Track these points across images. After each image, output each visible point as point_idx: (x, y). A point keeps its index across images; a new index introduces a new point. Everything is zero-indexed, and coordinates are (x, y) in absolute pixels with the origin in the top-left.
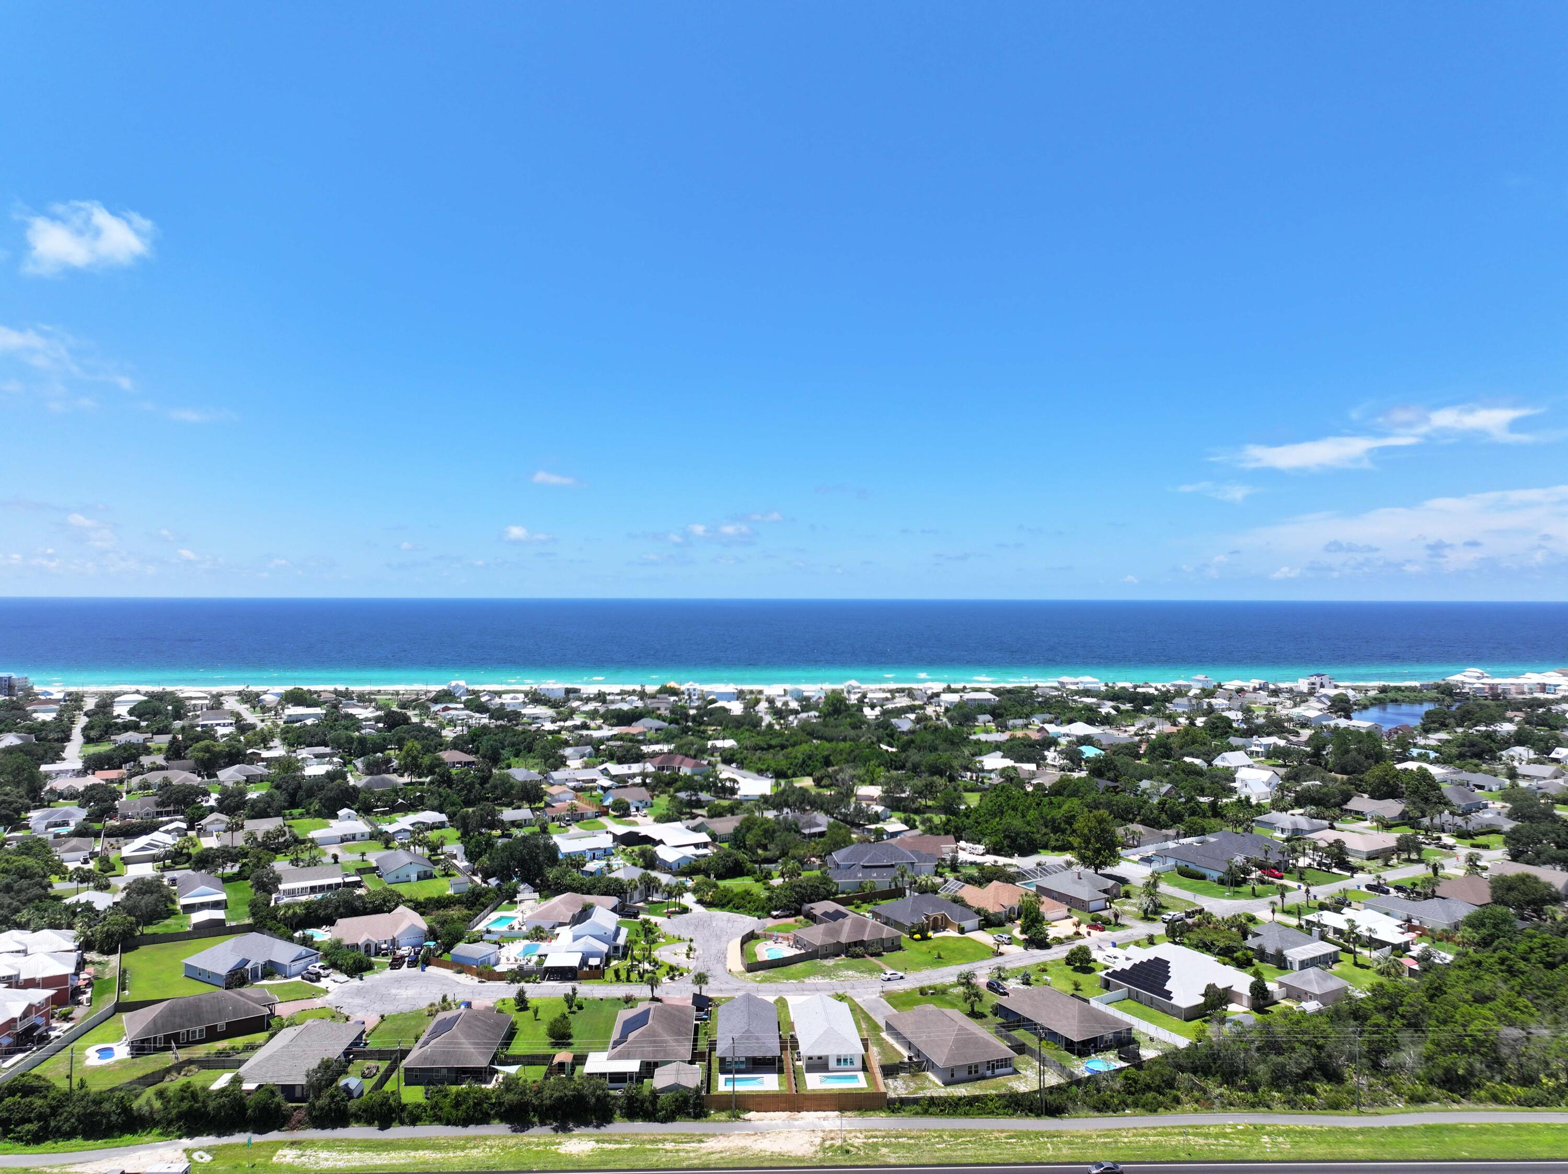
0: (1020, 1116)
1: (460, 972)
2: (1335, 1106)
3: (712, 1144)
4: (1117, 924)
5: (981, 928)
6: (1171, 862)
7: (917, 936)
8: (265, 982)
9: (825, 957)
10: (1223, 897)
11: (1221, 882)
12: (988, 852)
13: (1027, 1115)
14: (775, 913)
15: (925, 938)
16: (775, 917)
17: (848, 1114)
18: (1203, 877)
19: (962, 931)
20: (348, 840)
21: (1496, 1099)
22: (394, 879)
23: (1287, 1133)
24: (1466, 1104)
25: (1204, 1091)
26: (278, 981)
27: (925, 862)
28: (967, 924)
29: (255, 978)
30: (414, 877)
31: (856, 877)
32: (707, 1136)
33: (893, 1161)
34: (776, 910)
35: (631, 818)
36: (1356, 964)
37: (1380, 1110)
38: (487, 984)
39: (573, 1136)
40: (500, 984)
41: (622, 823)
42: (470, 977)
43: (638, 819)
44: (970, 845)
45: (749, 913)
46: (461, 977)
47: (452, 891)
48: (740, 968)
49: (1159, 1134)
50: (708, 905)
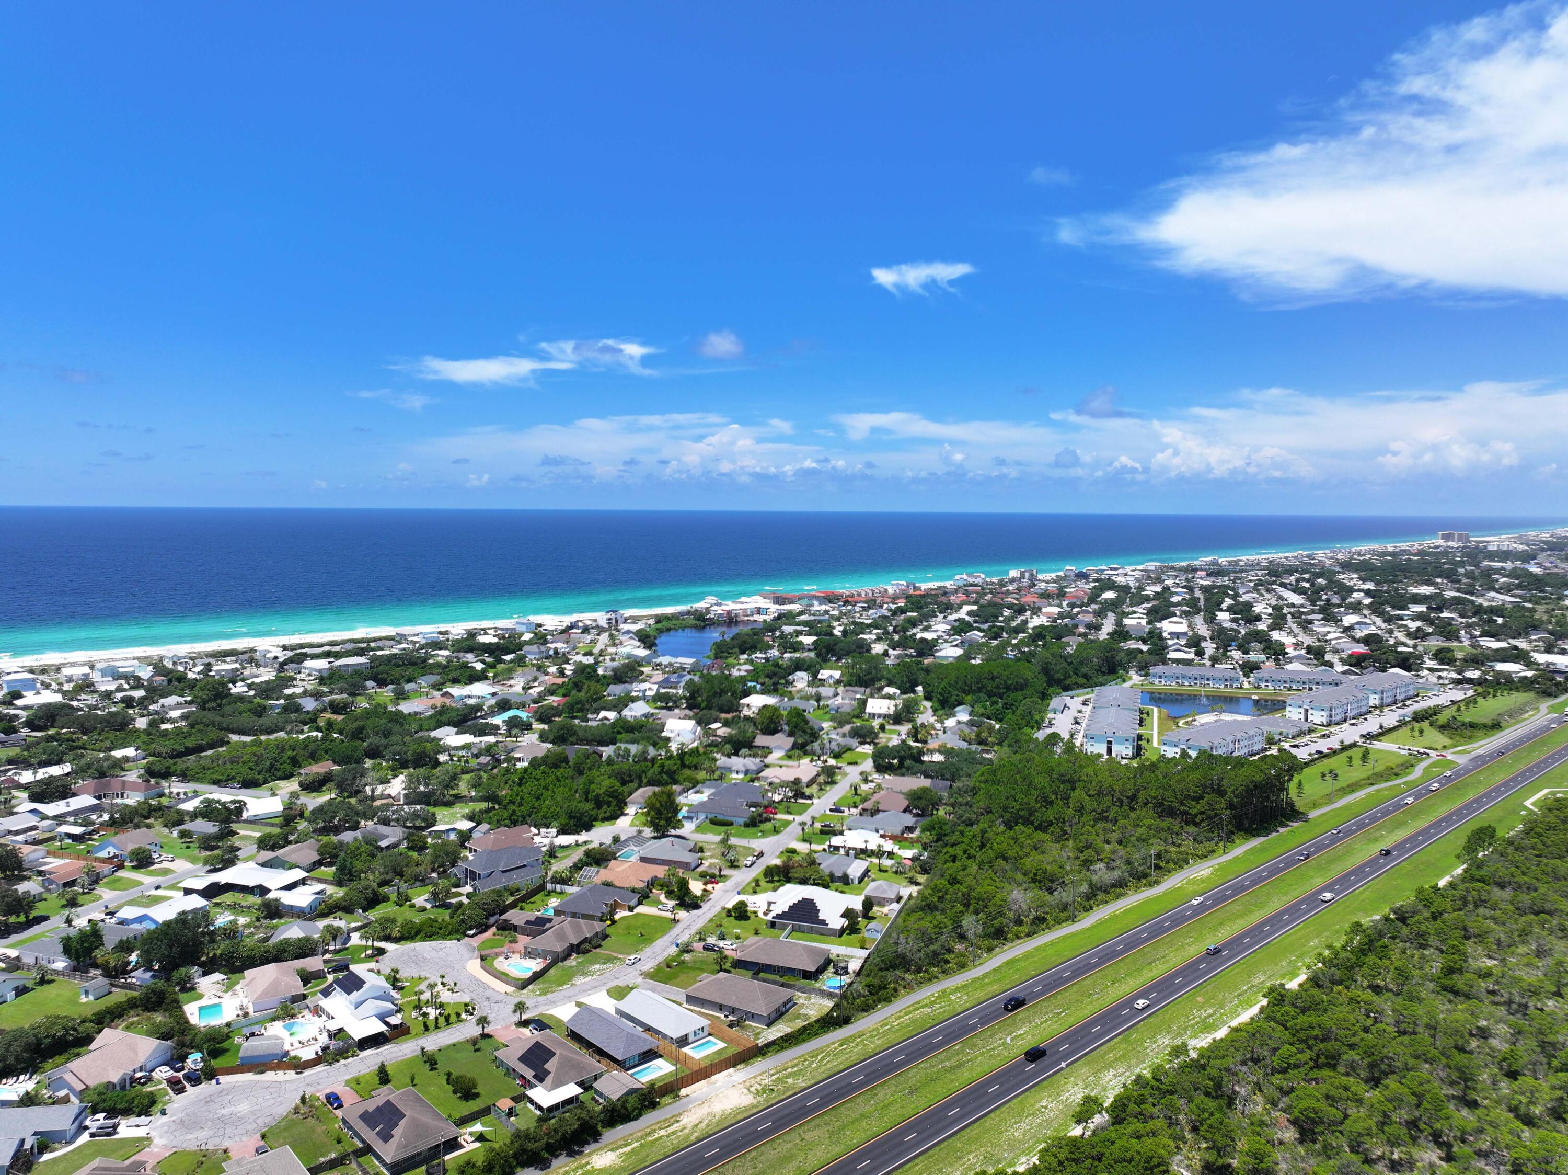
0: (832, 1031)
1: (262, 1072)
2: (962, 966)
3: (688, 1120)
4: (721, 876)
5: (640, 903)
6: (702, 817)
7: (609, 923)
8: (48, 1156)
9: (565, 959)
10: (758, 837)
11: (747, 825)
12: (559, 833)
14: (471, 932)
15: (614, 922)
16: (472, 936)
17: (740, 1067)
18: (731, 824)
19: (631, 909)
21: (1018, 937)
23: (957, 990)
24: (1009, 945)
25: (903, 979)
26: (62, 1149)
28: (627, 902)
29: (34, 1155)
30: (11, 995)
32: (676, 1116)
33: (804, 1085)
34: (471, 929)
35: (156, 866)
36: (880, 870)
37: (980, 961)
38: (307, 1072)
39: (590, 1154)
40: (320, 1068)
41: (152, 873)
42: (281, 1073)
43: (166, 865)
44: (543, 830)
45: (444, 938)
46: (270, 1076)
47: (91, 998)
48: (510, 989)
49: (906, 1014)
50: (397, 940)
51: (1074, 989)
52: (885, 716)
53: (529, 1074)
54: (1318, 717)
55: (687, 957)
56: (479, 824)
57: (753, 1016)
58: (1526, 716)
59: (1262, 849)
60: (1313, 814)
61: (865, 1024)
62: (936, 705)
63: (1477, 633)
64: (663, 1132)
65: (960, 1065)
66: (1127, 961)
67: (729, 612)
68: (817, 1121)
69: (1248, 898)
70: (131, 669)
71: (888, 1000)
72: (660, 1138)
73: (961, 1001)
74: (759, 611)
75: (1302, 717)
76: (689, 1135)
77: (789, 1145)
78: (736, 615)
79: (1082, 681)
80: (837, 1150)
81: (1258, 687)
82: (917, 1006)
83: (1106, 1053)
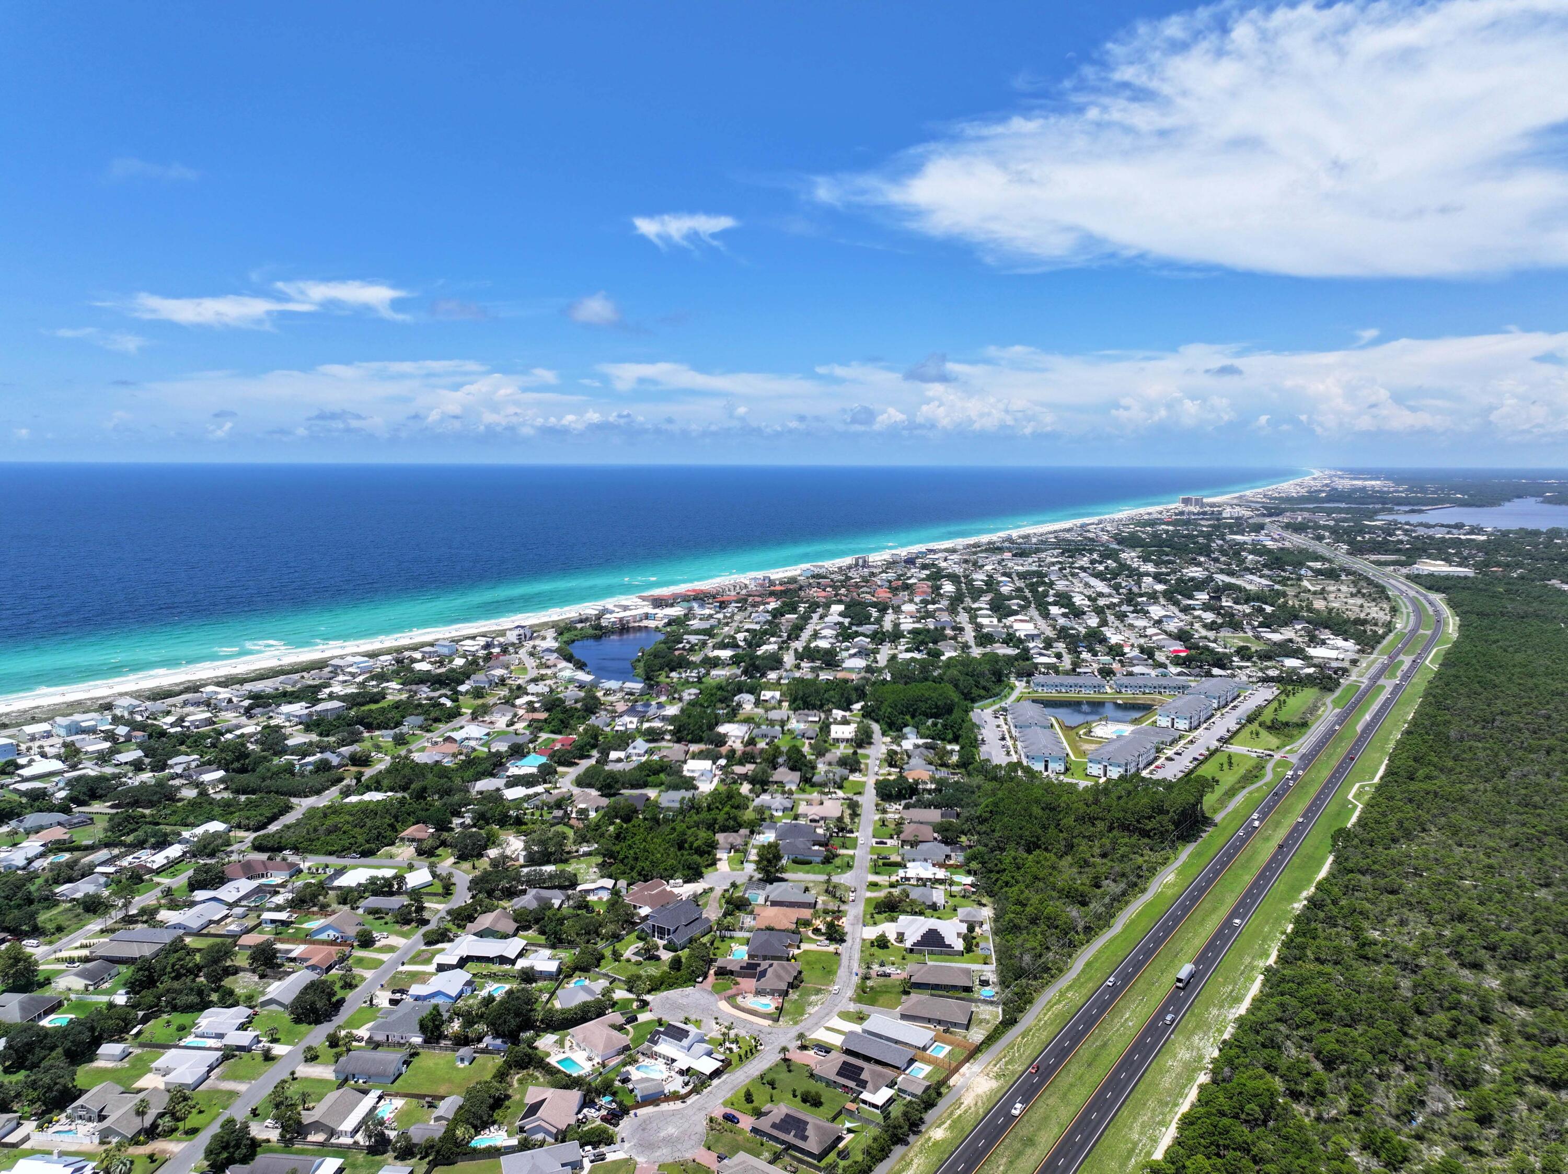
1: (658, 1105)
2: (1061, 971)
4: (840, 911)
5: (800, 941)
6: (786, 858)
10: (840, 873)
11: (824, 863)
12: (684, 883)
14: (700, 979)
16: (701, 982)
18: (812, 862)
19: (796, 947)
24: (1080, 950)
25: (1030, 985)
33: (1021, 1069)
34: (695, 977)
37: (1069, 965)
38: (689, 1101)
39: (926, 1131)
40: (694, 1098)
41: (383, 950)
42: (671, 1103)
43: (384, 942)
44: (671, 882)
45: (681, 986)
46: (665, 1107)
47: (467, 1063)
48: (770, 1022)
49: (1048, 1010)
50: (649, 992)
51: (1142, 980)
52: (847, 740)
53: (852, 1084)
54: (1182, 725)
55: (869, 983)
56: (616, 880)
57: (955, 1025)
58: (1320, 712)
59: (1198, 854)
60: (1218, 818)
61: (1027, 1020)
62: (885, 727)
63: (1256, 624)
64: (958, 1112)
65: (1105, 1045)
66: (1162, 955)
67: (621, 619)
68: (1047, 1093)
69: (1210, 897)
70: (93, 723)
71: (1030, 1002)
72: (960, 1116)
73: (1076, 998)
74: (647, 616)
75: (1170, 724)
76: (977, 1112)
77: (1042, 1110)
78: (628, 622)
79: (983, 692)
80: (1073, 1109)
81: (1120, 692)
82: (1050, 1005)
83: (1186, 1027)
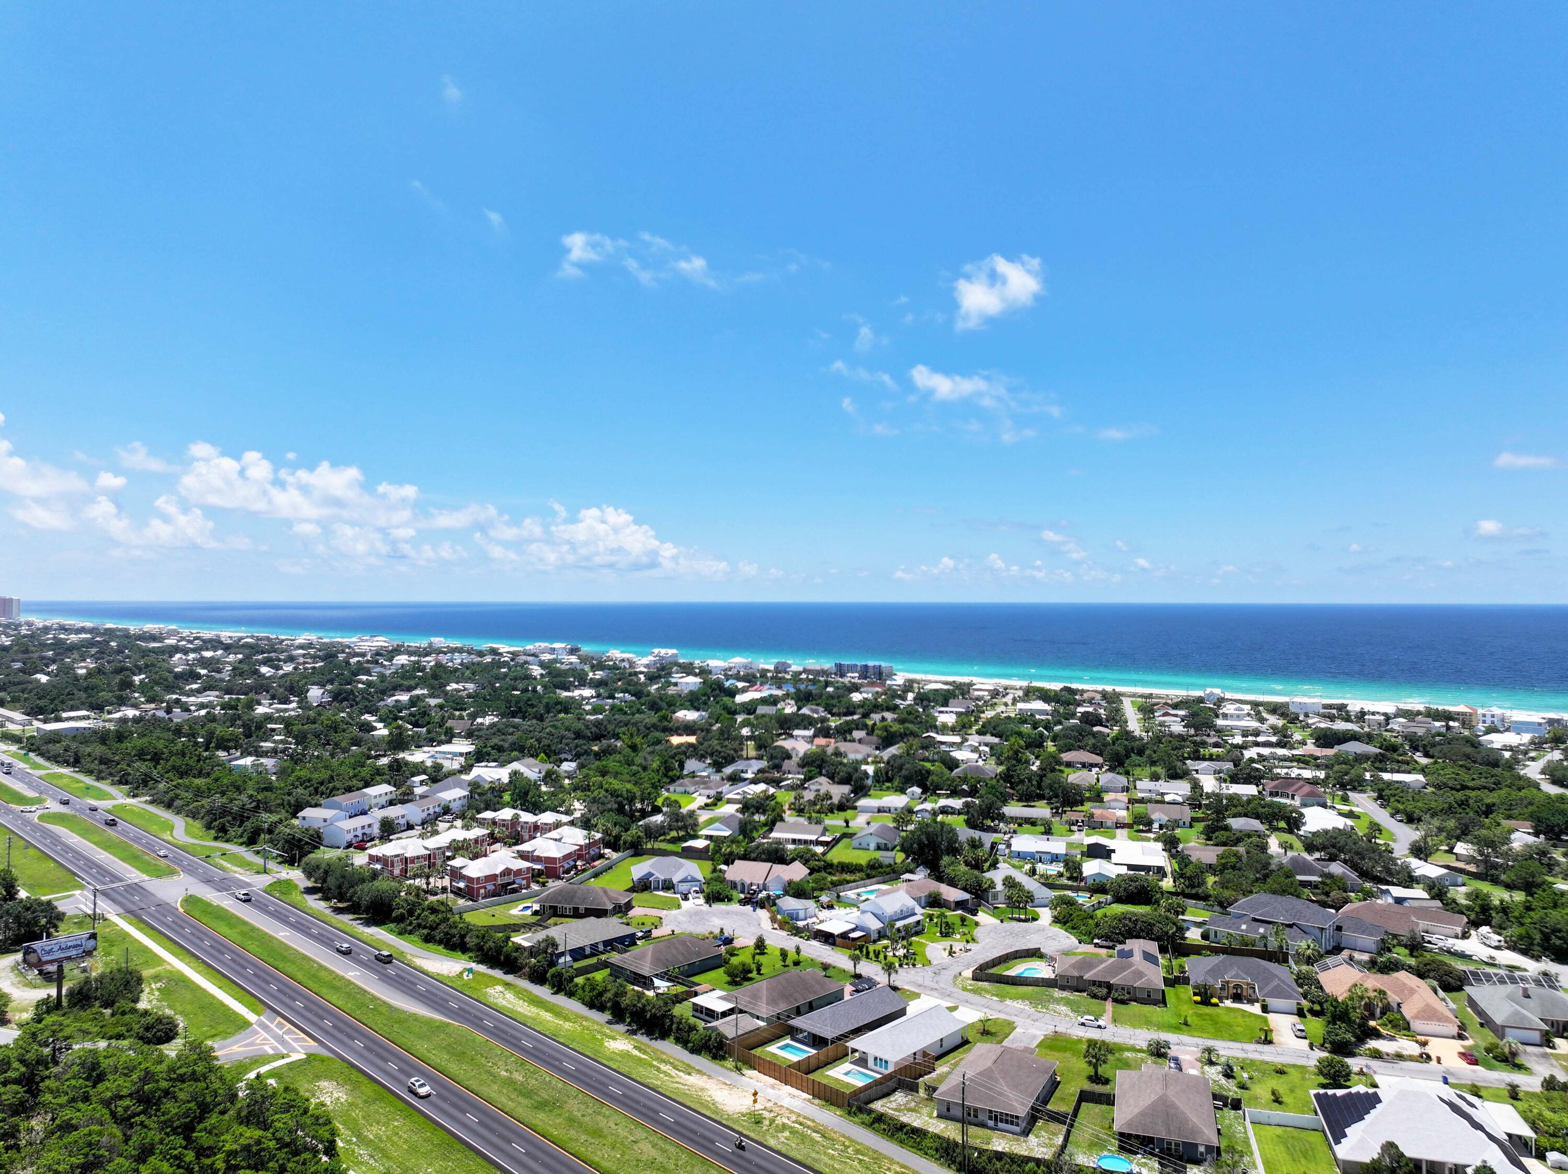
0: (942, 1164)
3: (694, 1080)
4: (1512, 1063)
5: (1299, 1013)
7: (1198, 998)
8: (661, 893)
9: (1063, 988)
12: (1507, 946)
13: (949, 1166)
14: (1096, 941)
15: (1208, 1003)
16: (1096, 945)
17: (817, 1101)
19: (1265, 1009)
20: (885, 812)
22: (857, 846)
26: (669, 894)
27: (1363, 933)
28: (1273, 1002)
29: (657, 889)
30: (873, 846)
31: (1238, 928)
32: (699, 1072)
34: (1102, 938)
